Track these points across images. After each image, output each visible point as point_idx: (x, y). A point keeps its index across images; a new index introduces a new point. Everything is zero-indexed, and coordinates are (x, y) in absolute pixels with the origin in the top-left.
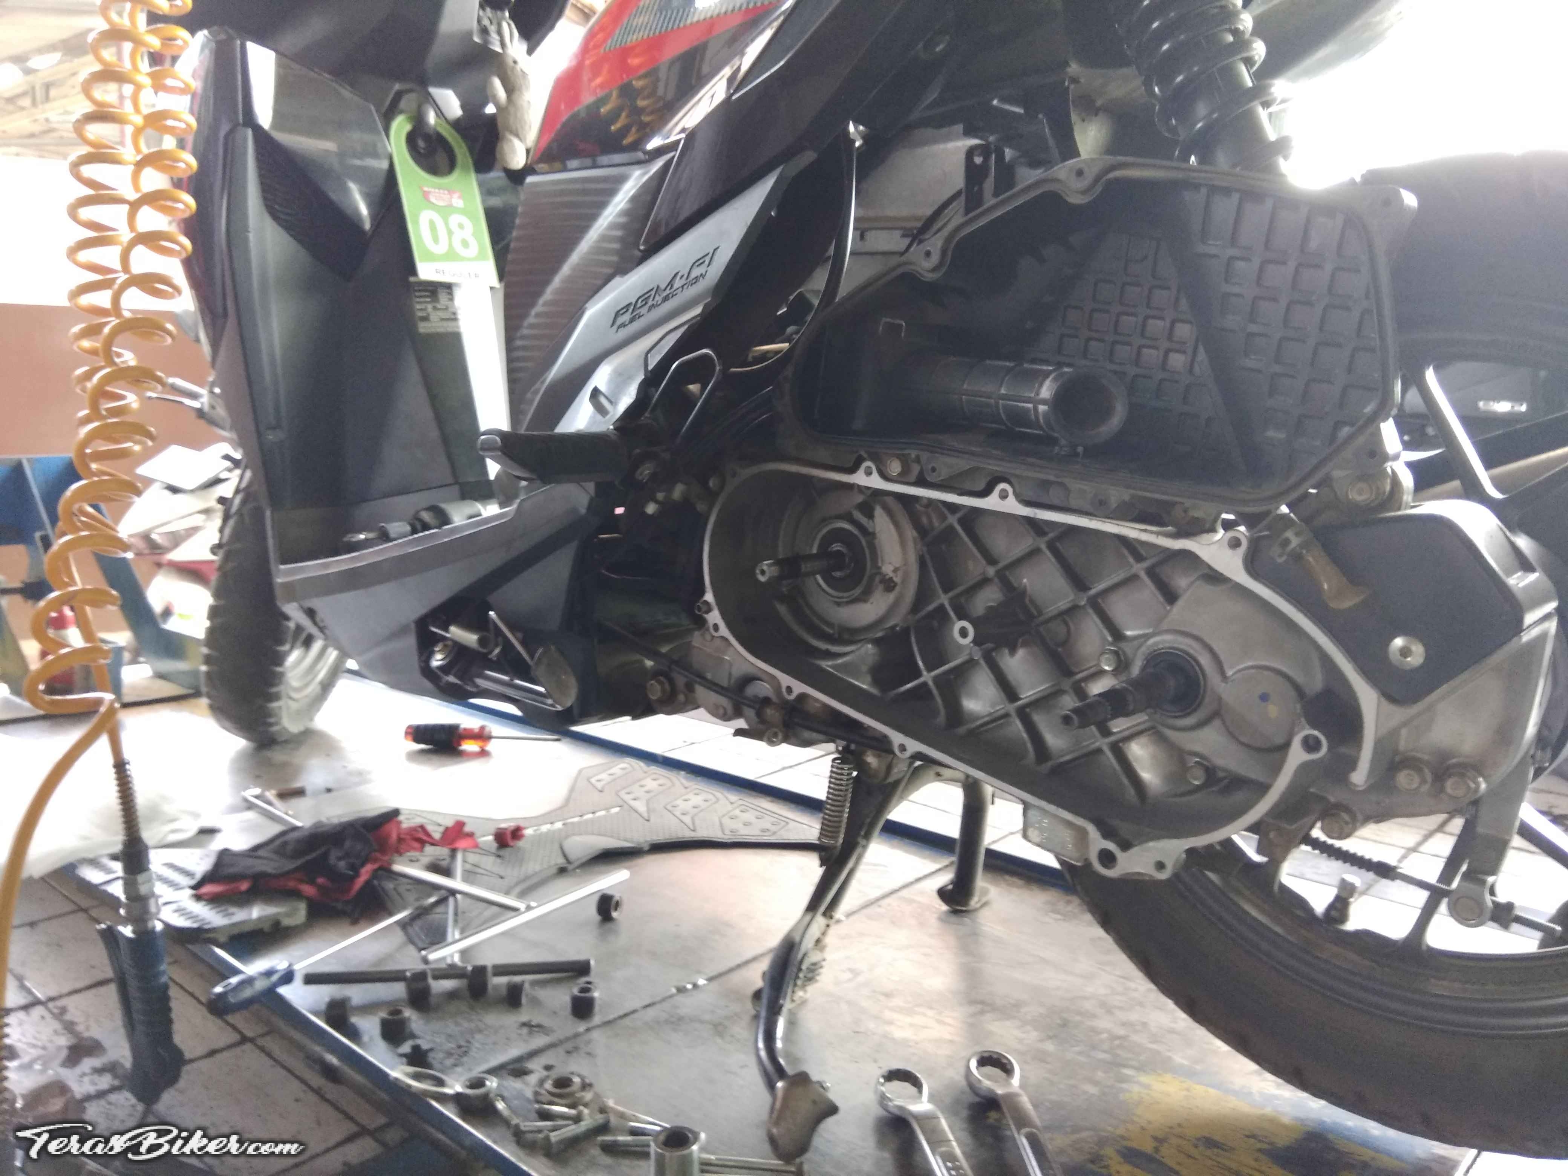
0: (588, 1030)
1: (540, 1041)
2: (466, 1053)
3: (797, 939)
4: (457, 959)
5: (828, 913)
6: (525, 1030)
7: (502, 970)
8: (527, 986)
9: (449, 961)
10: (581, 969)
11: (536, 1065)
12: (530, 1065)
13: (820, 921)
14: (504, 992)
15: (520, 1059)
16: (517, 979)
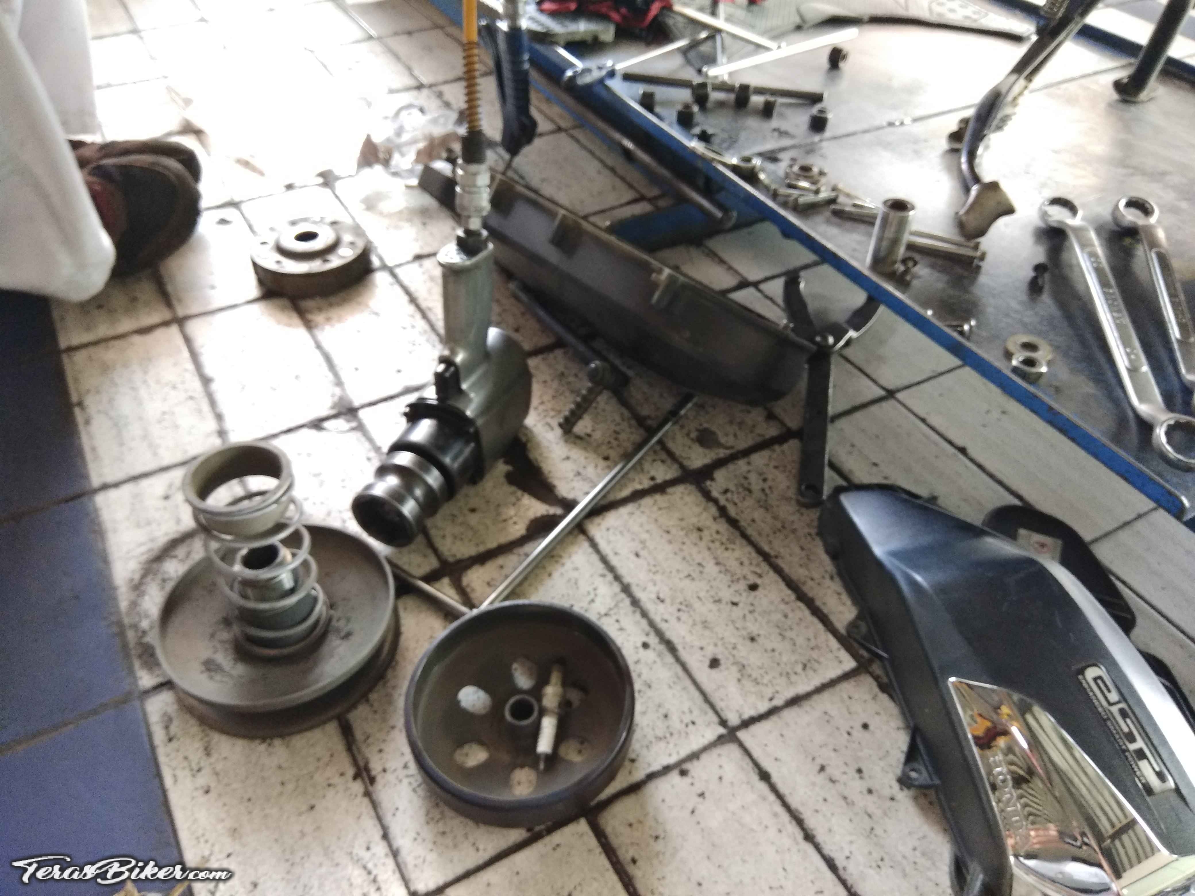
0: (821, 141)
1: (786, 142)
2: (735, 142)
3: (1004, 91)
4: (726, 78)
5: (1029, 78)
6: (776, 134)
7: (760, 91)
8: (777, 104)
9: (720, 79)
10: (815, 98)
11: (783, 156)
12: (781, 156)
13: (1022, 82)
14: (761, 107)
15: (773, 151)
16: (771, 99)
